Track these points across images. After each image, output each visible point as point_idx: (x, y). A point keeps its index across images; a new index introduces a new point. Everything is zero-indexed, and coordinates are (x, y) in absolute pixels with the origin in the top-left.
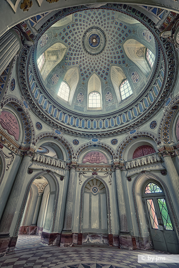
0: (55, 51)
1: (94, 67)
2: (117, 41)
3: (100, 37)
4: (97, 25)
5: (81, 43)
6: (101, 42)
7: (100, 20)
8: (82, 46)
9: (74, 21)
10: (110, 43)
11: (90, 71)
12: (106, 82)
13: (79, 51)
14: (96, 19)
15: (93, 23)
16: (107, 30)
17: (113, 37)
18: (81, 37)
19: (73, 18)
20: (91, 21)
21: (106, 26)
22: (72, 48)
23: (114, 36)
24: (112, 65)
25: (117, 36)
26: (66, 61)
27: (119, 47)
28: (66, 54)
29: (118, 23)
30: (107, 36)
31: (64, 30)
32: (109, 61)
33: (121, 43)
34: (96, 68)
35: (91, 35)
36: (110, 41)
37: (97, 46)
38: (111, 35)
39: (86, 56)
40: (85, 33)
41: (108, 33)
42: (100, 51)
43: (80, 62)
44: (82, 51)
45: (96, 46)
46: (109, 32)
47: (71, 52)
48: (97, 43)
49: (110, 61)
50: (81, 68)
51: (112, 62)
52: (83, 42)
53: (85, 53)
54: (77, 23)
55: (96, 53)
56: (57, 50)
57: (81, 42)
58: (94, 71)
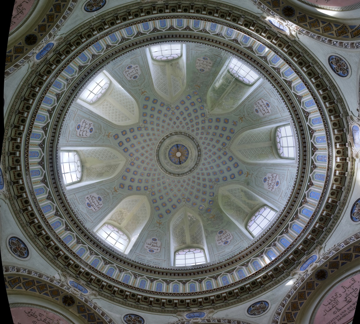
0: (223, 93)
1: (146, 129)
2: (156, 189)
3: (177, 166)
4: (194, 173)
5: (193, 134)
6: (168, 162)
7: (198, 181)
8: (189, 132)
9: (227, 150)
10: (159, 177)
11: (148, 118)
12: (111, 134)
13: (187, 124)
14: (203, 177)
15: (202, 170)
16: (179, 182)
17: (165, 185)
18: (200, 142)
19: (231, 152)
20: (206, 169)
21: (185, 185)
22: (203, 119)
23: (165, 188)
24: (127, 162)
25: (163, 192)
26: (197, 97)
27: (146, 188)
28: (205, 105)
29: (179, 203)
30: (172, 177)
31: (232, 131)
32: (137, 160)
33: (150, 195)
34: (143, 132)
35: (190, 154)
36: (163, 177)
37: (169, 154)
38: (169, 185)
39: (173, 127)
40: (199, 151)
41: (174, 181)
42: (160, 153)
43: (173, 113)
44: (183, 127)
45: (169, 152)
46: (175, 183)
47: (199, 113)
48: (171, 156)
49: (135, 161)
50: (165, 107)
51: (132, 164)
52: (193, 139)
53: (176, 129)
54: (222, 152)
55: (162, 146)
56: (221, 96)
57: (195, 136)
58: (141, 124)
